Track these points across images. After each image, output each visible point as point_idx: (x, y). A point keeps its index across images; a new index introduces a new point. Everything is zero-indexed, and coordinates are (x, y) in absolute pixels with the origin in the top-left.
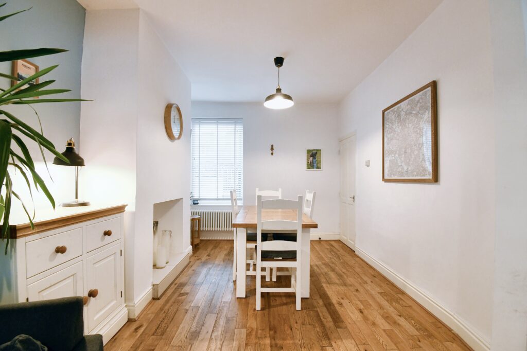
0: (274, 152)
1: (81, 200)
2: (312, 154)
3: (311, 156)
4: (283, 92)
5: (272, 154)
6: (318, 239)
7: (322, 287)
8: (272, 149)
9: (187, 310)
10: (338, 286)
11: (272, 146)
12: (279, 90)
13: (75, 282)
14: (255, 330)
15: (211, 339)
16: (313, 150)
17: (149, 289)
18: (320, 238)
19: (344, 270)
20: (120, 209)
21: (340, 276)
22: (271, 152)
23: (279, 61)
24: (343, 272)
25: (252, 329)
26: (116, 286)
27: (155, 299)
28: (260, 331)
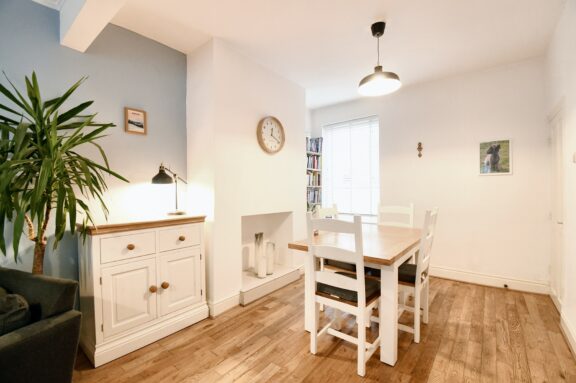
0: (422, 152)
1: (179, 210)
2: (491, 148)
3: (489, 153)
4: (384, 70)
5: (420, 155)
6: (503, 287)
7: (433, 359)
8: (420, 148)
9: (252, 325)
10: (462, 368)
11: (420, 144)
12: (379, 69)
13: (148, 274)
14: (288, 374)
15: (244, 361)
16: (490, 143)
17: (237, 293)
18: (506, 286)
19: (503, 348)
20: (201, 219)
21: (485, 354)
22: (418, 152)
23: (378, 28)
24: (498, 350)
25: (287, 370)
26: (195, 284)
27: (241, 305)
28: (291, 378)
